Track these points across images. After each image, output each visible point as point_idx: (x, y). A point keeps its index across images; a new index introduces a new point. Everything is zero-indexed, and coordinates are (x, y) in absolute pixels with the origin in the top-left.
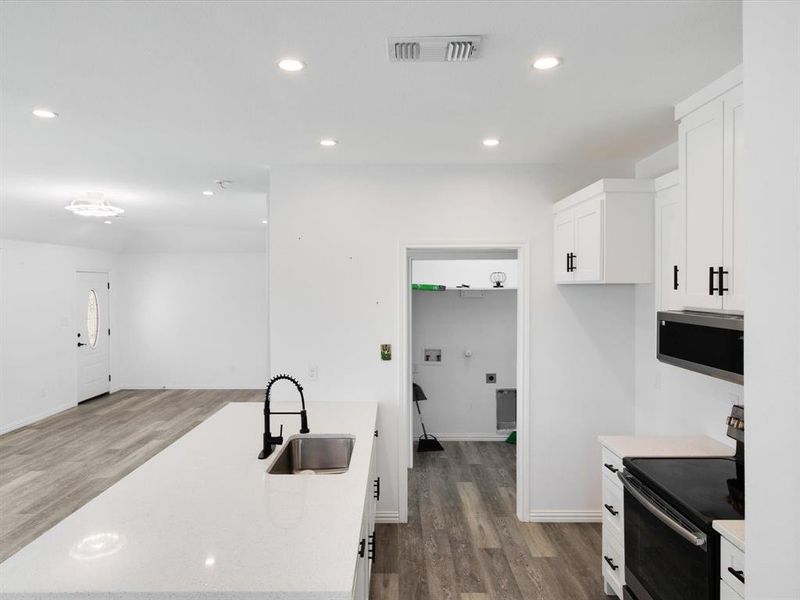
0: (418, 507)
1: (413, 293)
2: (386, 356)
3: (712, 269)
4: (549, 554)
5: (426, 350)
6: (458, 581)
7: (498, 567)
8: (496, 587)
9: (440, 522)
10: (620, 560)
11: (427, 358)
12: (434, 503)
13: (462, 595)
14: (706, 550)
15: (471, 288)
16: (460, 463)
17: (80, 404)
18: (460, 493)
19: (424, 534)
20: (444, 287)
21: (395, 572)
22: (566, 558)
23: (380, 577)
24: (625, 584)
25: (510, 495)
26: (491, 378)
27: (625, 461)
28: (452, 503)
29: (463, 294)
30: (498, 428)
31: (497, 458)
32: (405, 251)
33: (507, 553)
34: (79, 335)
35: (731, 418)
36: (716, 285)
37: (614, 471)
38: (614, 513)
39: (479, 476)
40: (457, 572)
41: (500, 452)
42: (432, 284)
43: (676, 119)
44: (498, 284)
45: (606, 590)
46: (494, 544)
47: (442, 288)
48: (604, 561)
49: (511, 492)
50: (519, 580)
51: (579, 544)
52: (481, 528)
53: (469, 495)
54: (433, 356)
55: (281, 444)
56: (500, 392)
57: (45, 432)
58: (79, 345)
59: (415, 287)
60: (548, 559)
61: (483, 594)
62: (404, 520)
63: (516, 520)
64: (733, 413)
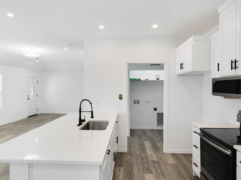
0: (131, 147)
1: (130, 81)
2: (121, 98)
3: (232, 61)
4: (174, 163)
5: (134, 100)
6: (143, 170)
7: (157, 166)
8: (156, 172)
9: (138, 152)
10: (199, 164)
11: (135, 103)
12: (136, 146)
13: (145, 174)
14: (231, 156)
15: (149, 80)
16: (145, 136)
17: (28, 117)
18: (145, 144)
19: (133, 156)
20: (140, 79)
21: (122, 167)
22: (180, 164)
23: (117, 168)
24: (200, 171)
25: (161, 145)
26: (155, 109)
27: (201, 129)
28: (142, 147)
29: (146, 82)
30: (158, 125)
31: (157, 134)
32: (127, 64)
33: (160, 162)
34: (28, 96)
35: (238, 115)
36: (234, 66)
37: (197, 133)
38: (197, 148)
39: (151, 139)
40: (143, 167)
41: (158, 133)
42: (137, 78)
43: (219, 13)
44: (158, 79)
45: (194, 175)
46: (156, 159)
47: (139, 80)
48: (193, 164)
49: (161, 144)
50: (164, 170)
51: (184, 160)
52: (151, 154)
53: (148, 145)
54: (137, 102)
55: (85, 122)
56: (158, 114)
57: (16, 124)
58: (28, 99)
59: (131, 79)
60: (173, 164)
61: (151, 174)
62: (126, 151)
63: (163, 152)
64: (239, 113)
